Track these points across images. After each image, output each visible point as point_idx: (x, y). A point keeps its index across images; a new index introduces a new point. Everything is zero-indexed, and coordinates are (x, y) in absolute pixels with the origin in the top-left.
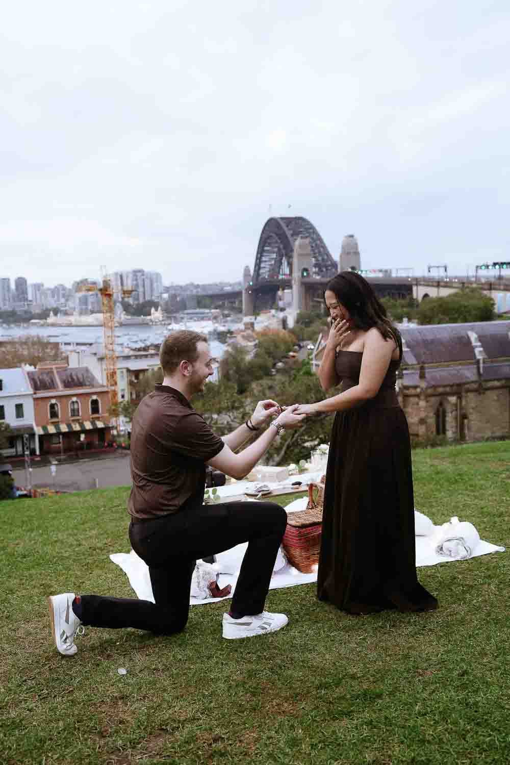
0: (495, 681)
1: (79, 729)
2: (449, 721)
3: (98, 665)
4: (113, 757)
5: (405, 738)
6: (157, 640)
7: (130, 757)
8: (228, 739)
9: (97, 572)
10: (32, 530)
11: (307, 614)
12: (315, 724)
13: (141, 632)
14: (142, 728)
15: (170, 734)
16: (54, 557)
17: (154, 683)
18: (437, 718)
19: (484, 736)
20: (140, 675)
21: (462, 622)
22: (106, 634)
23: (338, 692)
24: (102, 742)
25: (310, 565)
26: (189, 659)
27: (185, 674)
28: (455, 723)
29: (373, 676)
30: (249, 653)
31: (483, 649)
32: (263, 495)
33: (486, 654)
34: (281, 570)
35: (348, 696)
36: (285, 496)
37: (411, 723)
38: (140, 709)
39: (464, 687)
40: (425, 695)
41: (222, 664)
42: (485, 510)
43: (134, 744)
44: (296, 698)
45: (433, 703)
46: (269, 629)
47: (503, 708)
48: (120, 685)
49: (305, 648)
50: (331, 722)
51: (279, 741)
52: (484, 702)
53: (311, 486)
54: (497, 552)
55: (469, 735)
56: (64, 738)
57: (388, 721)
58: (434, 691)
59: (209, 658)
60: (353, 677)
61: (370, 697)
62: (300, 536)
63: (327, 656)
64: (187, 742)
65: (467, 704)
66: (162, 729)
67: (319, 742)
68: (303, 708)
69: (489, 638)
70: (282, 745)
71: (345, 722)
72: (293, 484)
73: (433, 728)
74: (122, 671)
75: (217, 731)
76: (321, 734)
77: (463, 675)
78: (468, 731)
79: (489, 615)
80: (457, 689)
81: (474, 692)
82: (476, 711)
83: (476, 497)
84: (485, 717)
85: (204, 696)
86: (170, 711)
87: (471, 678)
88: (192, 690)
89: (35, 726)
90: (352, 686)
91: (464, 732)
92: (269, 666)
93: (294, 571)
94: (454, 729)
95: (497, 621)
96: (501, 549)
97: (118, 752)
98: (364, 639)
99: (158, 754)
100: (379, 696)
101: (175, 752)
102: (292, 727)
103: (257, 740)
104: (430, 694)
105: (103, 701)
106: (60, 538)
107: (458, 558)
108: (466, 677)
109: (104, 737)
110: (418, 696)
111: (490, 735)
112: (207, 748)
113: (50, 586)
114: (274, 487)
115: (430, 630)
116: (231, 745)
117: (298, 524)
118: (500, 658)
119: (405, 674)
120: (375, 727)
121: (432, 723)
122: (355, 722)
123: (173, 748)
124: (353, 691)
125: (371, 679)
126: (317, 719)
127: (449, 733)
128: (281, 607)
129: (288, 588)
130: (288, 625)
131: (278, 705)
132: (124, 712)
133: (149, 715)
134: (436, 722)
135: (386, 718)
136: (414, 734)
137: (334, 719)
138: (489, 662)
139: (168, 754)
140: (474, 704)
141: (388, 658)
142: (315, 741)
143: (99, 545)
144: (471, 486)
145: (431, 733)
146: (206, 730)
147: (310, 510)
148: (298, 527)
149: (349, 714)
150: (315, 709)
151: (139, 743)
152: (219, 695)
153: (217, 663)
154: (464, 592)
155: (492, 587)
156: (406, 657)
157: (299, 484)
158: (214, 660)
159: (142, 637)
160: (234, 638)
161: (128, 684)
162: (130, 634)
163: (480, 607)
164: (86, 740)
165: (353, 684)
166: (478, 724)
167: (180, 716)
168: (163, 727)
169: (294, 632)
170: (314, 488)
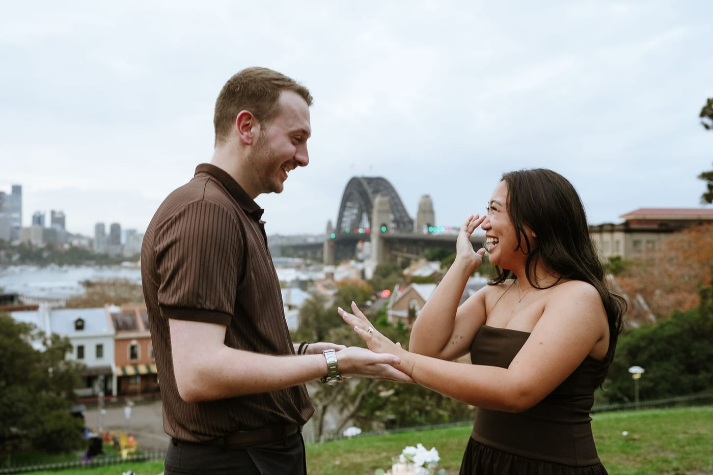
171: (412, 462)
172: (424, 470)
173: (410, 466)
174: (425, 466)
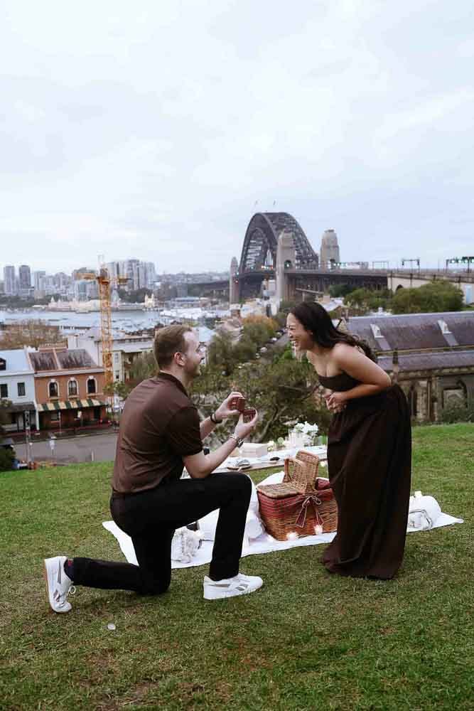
0: (449, 639)
1: (71, 677)
2: (405, 674)
3: (90, 621)
4: (101, 703)
5: (365, 688)
6: (143, 599)
7: (117, 703)
8: (206, 688)
9: (90, 537)
10: (31, 499)
11: (282, 578)
12: (286, 676)
13: (129, 592)
14: (129, 677)
15: (154, 683)
16: (51, 524)
17: (140, 638)
18: (395, 671)
19: (437, 687)
20: (128, 631)
21: (422, 586)
22: (97, 593)
23: (307, 647)
24: (93, 690)
25: (285, 533)
26: (173, 617)
27: (169, 630)
28: (411, 676)
29: (339, 633)
30: (227, 612)
31: (440, 611)
32: (243, 469)
33: (442, 616)
34: (258, 537)
35: (316, 652)
36: (264, 470)
37: (371, 676)
38: (127, 661)
39: (421, 644)
40: (384, 651)
41: (203, 621)
42: (448, 485)
43: (121, 692)
44: (267, 652)
45: (392, 658)
46: (247, 591)
47: (455, 663)
48: (110, 639)
49: (278, 608)
50: (300, 673)
51: (252, 691)
52: (439, 657)
53: (287, 461)
54: (456, 524)
55: (423, 687)
56: (58, 686)
57: (351, 674)
58: (393, 648)
59: (191, 616)
60: (321, 635)
61: (334, 653)
62: (277, 506)
63: (298, 616)
64: (168, 691)
65: (422, 660)
66: (147, 679)
67: (289, 692)
68: (274, 662)
69: (445, 601)
70: (254, 693)
71: (312, 674)
72: (272, 460)
73: (391, 680)
74: (112, 627)
75: (196, 681)
76: (289, 685)
77: (420, 634)
78: (422, 683)
79: (446, 580)
80: (414, 646)
81: (429, 648)
82: (430, 666)
83: (439, 474)
84: (438, 672)
85: (185, 650)
86: (155, 663)
87: (427, 636)
88: (175, 644)
89: (31, 674)
90: (319, 642)
91: (418, 684)
92: (245, 624)
93: (270, 538)
94: (410, 681)
95: (453, 586)
96: (461, 521)
97: (106, 699)
98: (332, 600)
99: (142, 701)
100: (344, 652)
101: (158, 700)
102: (264, 678)
103: (232, 689)
104: (390, 651)
105: (93, 653)
106: (57, 506)
107: (421, 529)
108: (422, 636)
109: (94, 685)
110: (379, 651)
111: (442, 687)
112: (187, 695)
113: (48, 550)
114: (254, 461)
115: (393, 593)
116: (208, 693)
117: (274, 496)
118: (455, 619)
119: (368, 633)
120: (339, 679)
121: (390, 676)
122: (321, 674)
123: (157, 695)
124: (320, 646)
125: (337, 636)
126: (287, 671)
127: (405, 685)
128: (258, 571)
129: (264, 554)
130: (263, 587)
131: (252, 658)
132: (113, 663)
133: (135, 666)
134: (395, 675)
135: (349, 671)
136: (373, 685)
137: (303, 671)
138: (445, 622)
139: (152, 701)
140: (429, 659)
141: (354, 618)
142: (284, 691)
143: (93, 513)
144: (435, 463)
145: (389, 684)
146: (186, 680)
147: (286, 484)
148: (275, 498)
149: (316, 667)
150: (285, 662)
151: (124, 691)
152: (199, 650)
153: (198, 620)
154: (424, 560)
155: (451, 555)
156: (369, 617)
157: (277, 459)
158: (196, 618)
159: (131, 596)
160: (214, 598)
161: (117, 638)
162: (119, 594)
163: (438, 573)
164: (78, 687)
165: (321, 640)
166: (432, 677)
167: (163, 667)
168: (148, 677)
169: (269, 594)
170: (290, 463)
171: (302, 432)
172: (308, 436)
173: (300, 435)
174: (309, 433)
